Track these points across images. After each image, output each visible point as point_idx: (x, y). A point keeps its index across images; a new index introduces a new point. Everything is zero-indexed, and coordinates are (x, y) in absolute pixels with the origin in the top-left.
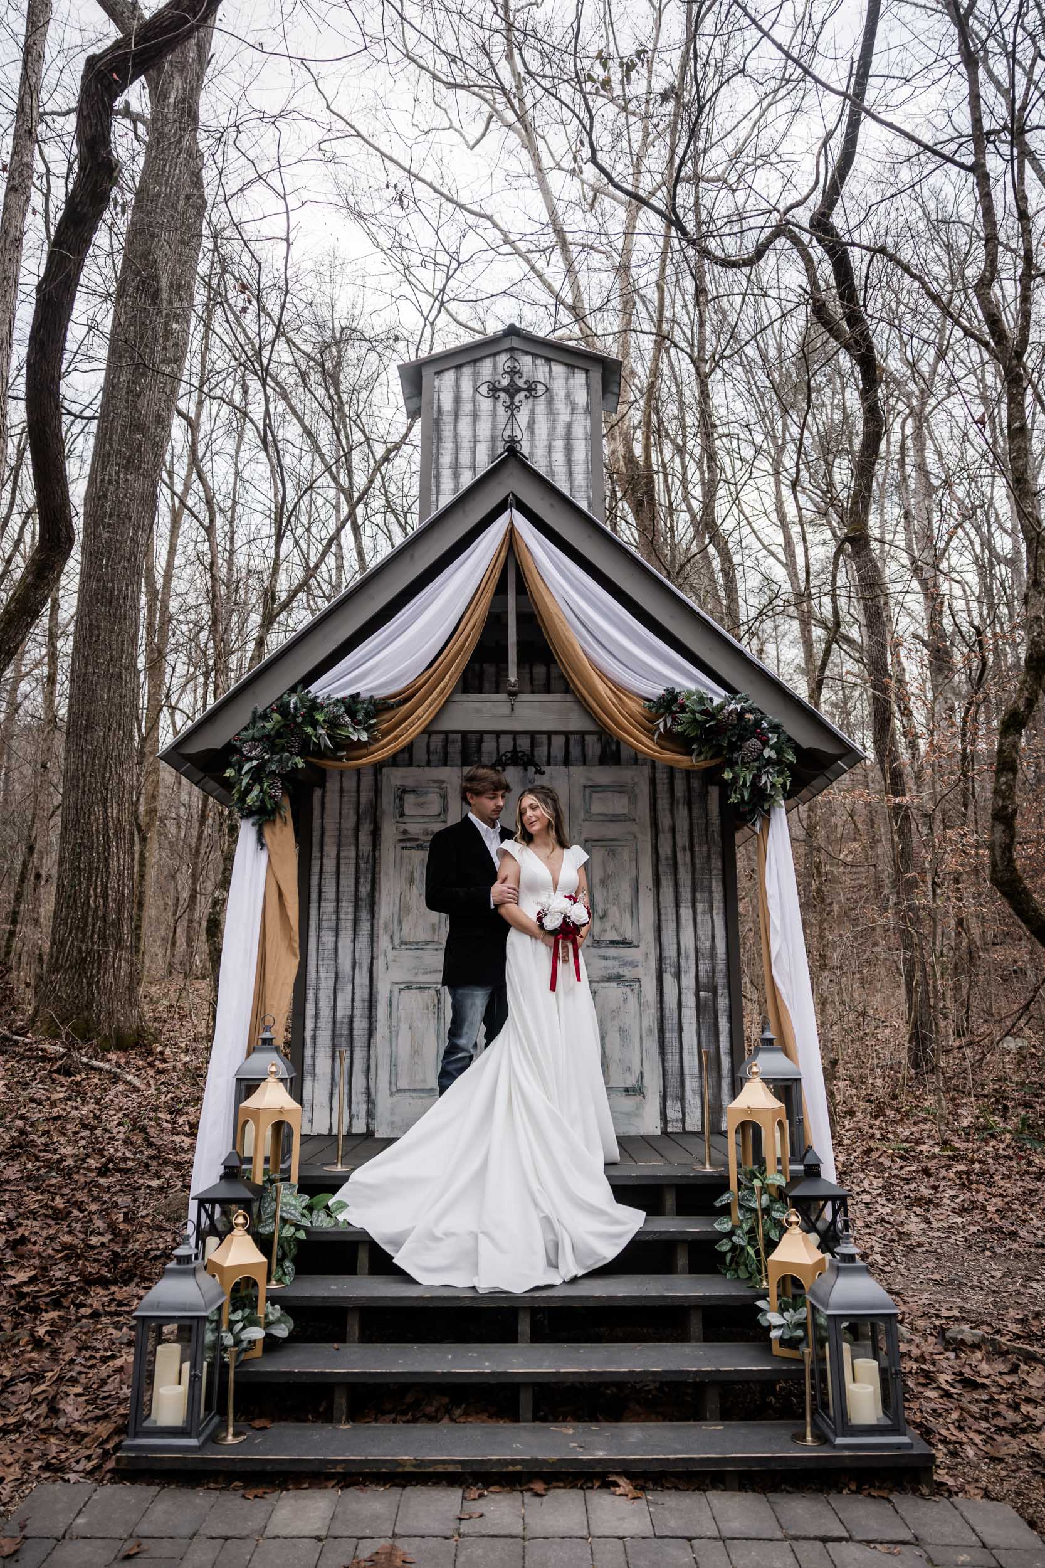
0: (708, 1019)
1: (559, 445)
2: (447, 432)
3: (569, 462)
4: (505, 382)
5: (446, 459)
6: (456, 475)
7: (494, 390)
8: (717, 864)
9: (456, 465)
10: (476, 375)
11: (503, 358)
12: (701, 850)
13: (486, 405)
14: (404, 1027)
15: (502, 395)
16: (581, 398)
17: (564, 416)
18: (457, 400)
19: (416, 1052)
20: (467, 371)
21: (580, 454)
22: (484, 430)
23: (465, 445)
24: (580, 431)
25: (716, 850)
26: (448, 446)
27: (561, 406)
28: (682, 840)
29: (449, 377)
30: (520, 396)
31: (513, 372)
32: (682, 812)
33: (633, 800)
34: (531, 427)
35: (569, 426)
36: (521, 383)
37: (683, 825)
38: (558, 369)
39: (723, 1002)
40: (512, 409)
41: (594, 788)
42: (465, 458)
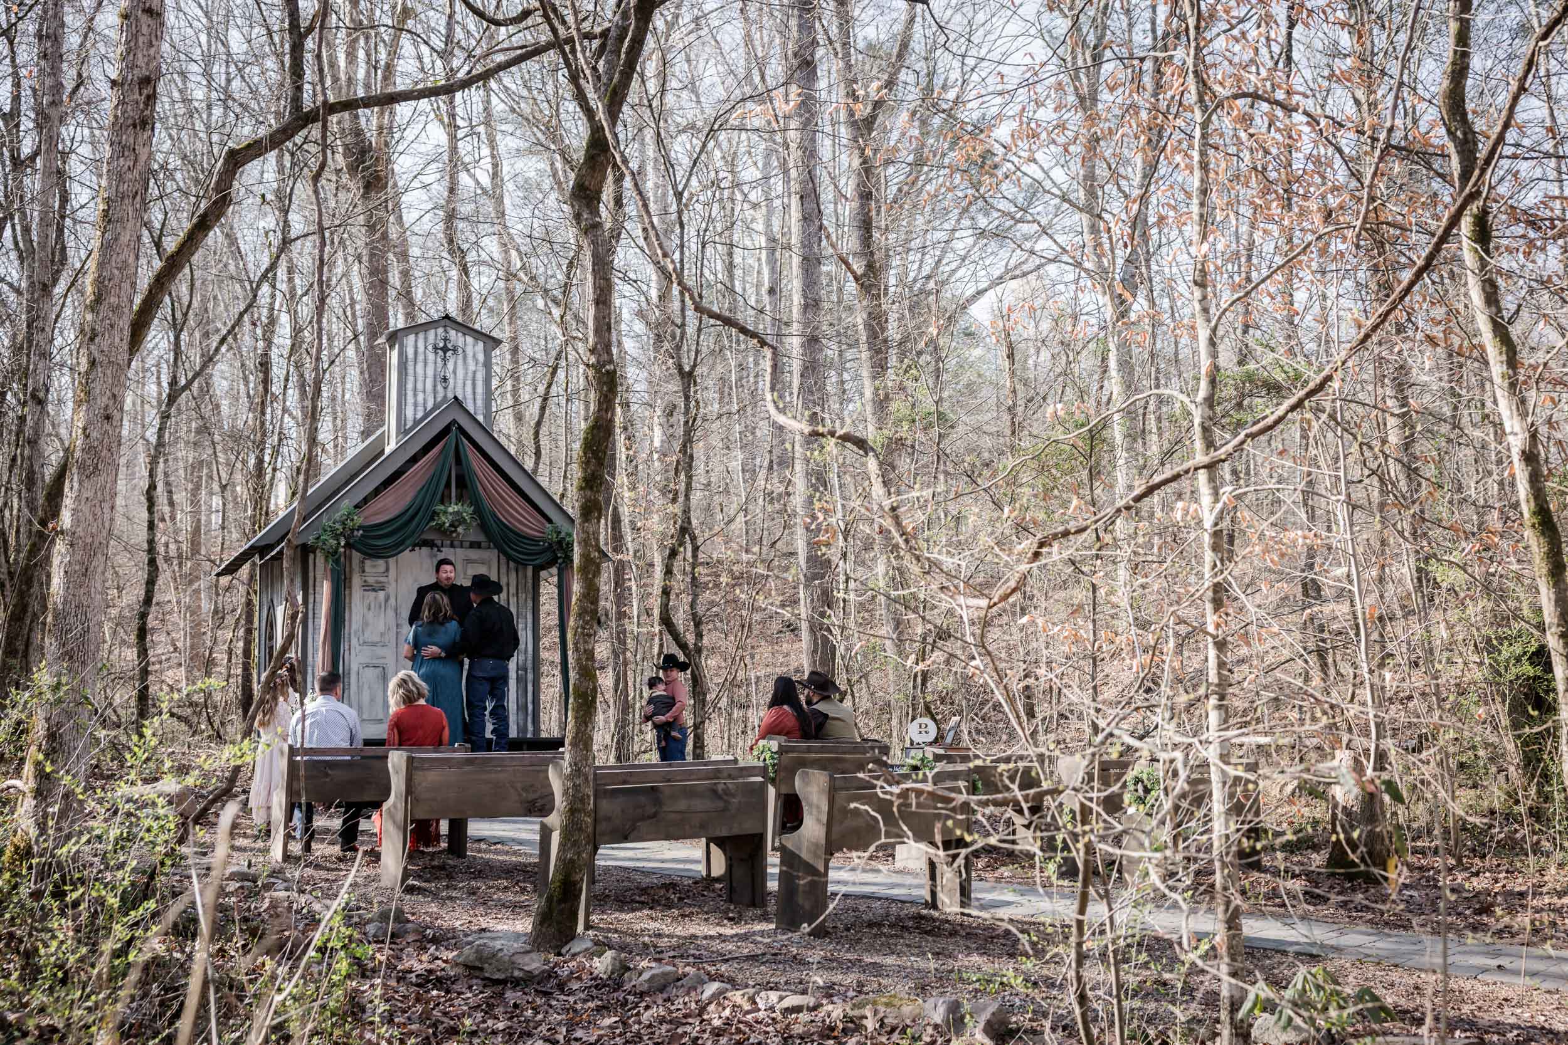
0: (522, 685)
1: (469, 383)
2: (410, 371)
3: (474, 393)
4: (441, 345)
5: (410, 386)
6: (415, 395)
7: (435, 348)
8: (530, 604)
9: (415, 389)
10: (426, 339)
11: (440, 330)
12: (522, 596)
13: (431, 356)
14: (366, 687)
15: (440, 353)
16: (481, 357)
17: (472, 368)
18: (416, 353)
19: (372, 700)
20: (421, 336)
21: (480, 389)
22: (430, 372)
23: (420, 379)
24: (480, 376)
25: (530, 596)
26: (411, 379)
27: (470, 360)
28: (513, 590)
29: (412, 337)
30: (449, 354)
31: (445, 339)
32: (513, 575)
33: (490, 568)
34: (455, 372)
35: (474, 373)
36: (449, 346)
37: (513, 583)
38: (469, 340)
39: (530, 676)
40: (444, 359)
41: (469, 561)
42: (420, 386)
